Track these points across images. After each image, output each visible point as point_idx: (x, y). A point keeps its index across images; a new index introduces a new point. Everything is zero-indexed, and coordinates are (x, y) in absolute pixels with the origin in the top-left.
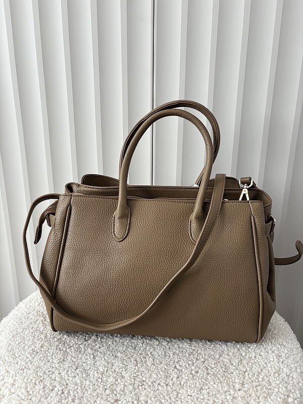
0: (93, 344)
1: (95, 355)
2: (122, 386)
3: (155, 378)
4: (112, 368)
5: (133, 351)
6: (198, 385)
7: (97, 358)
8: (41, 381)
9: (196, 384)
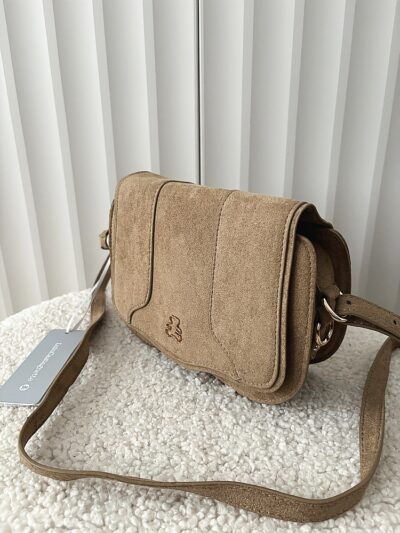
0: (114, 401)
1: (121, 418)
2: (183, 467)
3: (244, 448)
4: (157, 439)
5: (192, 405)
6: (330, 452)
7: (125, 424)
8: (16, 477)
9: (324, 449)
